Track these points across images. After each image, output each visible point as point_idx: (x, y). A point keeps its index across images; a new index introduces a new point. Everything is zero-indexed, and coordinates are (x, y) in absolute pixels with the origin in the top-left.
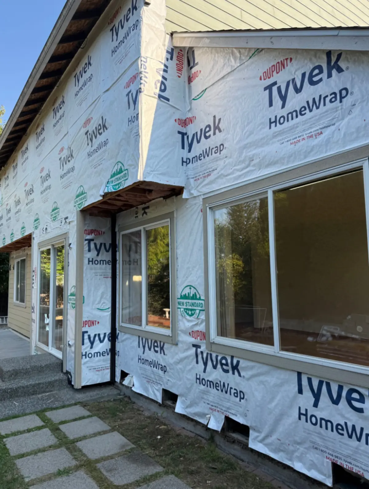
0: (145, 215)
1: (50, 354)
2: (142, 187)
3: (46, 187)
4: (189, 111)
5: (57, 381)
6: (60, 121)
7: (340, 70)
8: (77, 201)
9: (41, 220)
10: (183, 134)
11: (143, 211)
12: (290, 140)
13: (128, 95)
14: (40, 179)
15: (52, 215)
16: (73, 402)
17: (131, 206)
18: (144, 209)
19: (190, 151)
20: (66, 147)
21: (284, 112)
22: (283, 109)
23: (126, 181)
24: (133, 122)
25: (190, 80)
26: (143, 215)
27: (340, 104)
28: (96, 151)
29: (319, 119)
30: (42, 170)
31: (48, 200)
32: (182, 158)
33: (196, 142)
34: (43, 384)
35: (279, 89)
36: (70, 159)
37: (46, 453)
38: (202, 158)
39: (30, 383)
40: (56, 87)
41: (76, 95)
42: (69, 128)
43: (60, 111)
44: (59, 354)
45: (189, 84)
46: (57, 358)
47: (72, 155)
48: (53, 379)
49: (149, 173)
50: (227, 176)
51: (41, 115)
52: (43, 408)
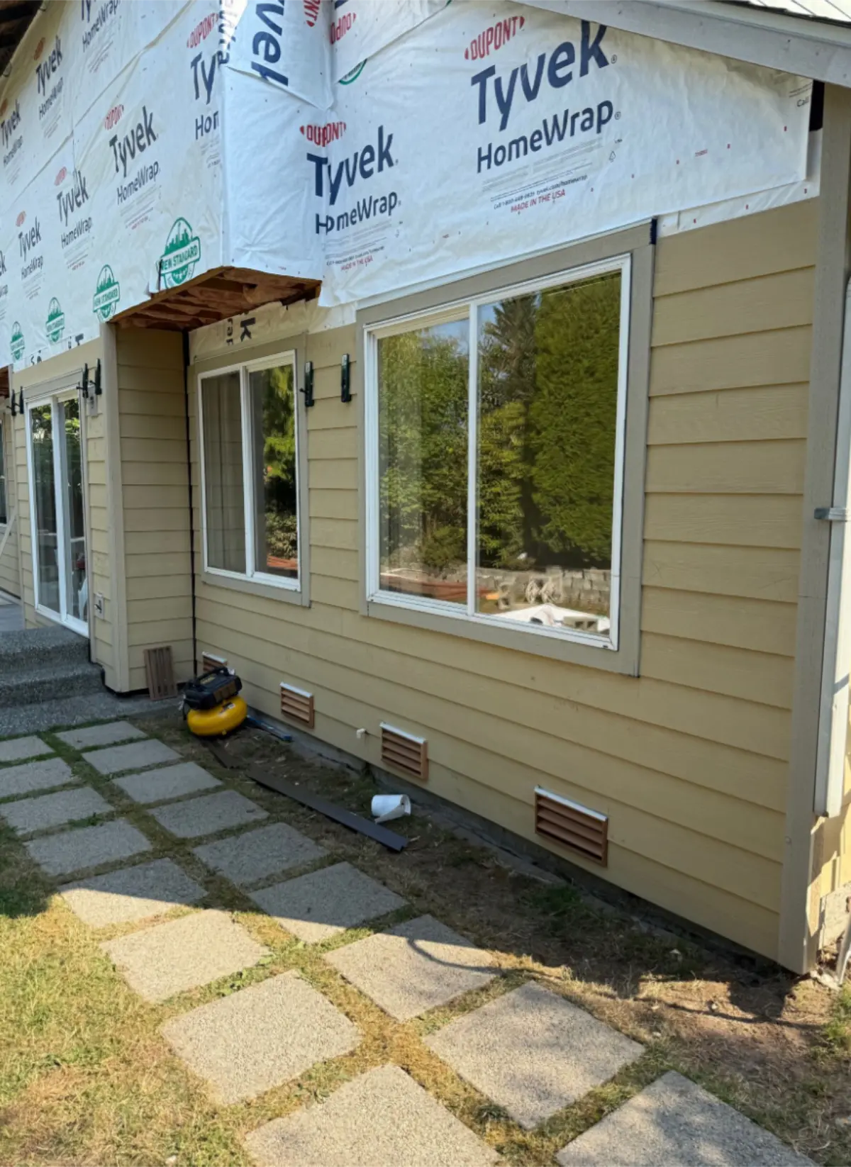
0: (246, 338)
1: (65, 628)
2: (228, 277)
3: (33, 261)
4: (332, 108)
5: (77, 677)
6: (54, 102)
7: (602, 62)
8: (99, 301)
9: (26, 339)
10: (320, 162)
11: (243, 329)
12: (511, 201)
13: (194, 64)
14: (17, 240)
15: (49, 328)
16: (113, 716)
17: (218, 317)
18: (244, 324)
19: (332, 201)
20: (70, 169)
21: (505, 138)
22: (504, 131)
23: (197, 264)
24: (207, 131)
25: (334, 35)
26: (242, 337)
27: (597, 136)
28: (133, 187)
29: (562, 161)
30: (21, 218)
31: (39, 291)
32: (318, 216)
33: (347, 183)
34: (50, 682)
35: (498, 82)
36: (80, 199)
37: (55, 795)
38: (357, 218)
39: (24, 681)
40: (39, 12)
41: (86, 42)
42: (75, 124)
43: (53, 75)
44: (81, 627)
45: (332, 42)
46: (79, 636)
47: (84, 192)
48: (71, 674)
49: (242, 250)
50: (401, 264)
51: (11, 79)
52: (52, 725)
